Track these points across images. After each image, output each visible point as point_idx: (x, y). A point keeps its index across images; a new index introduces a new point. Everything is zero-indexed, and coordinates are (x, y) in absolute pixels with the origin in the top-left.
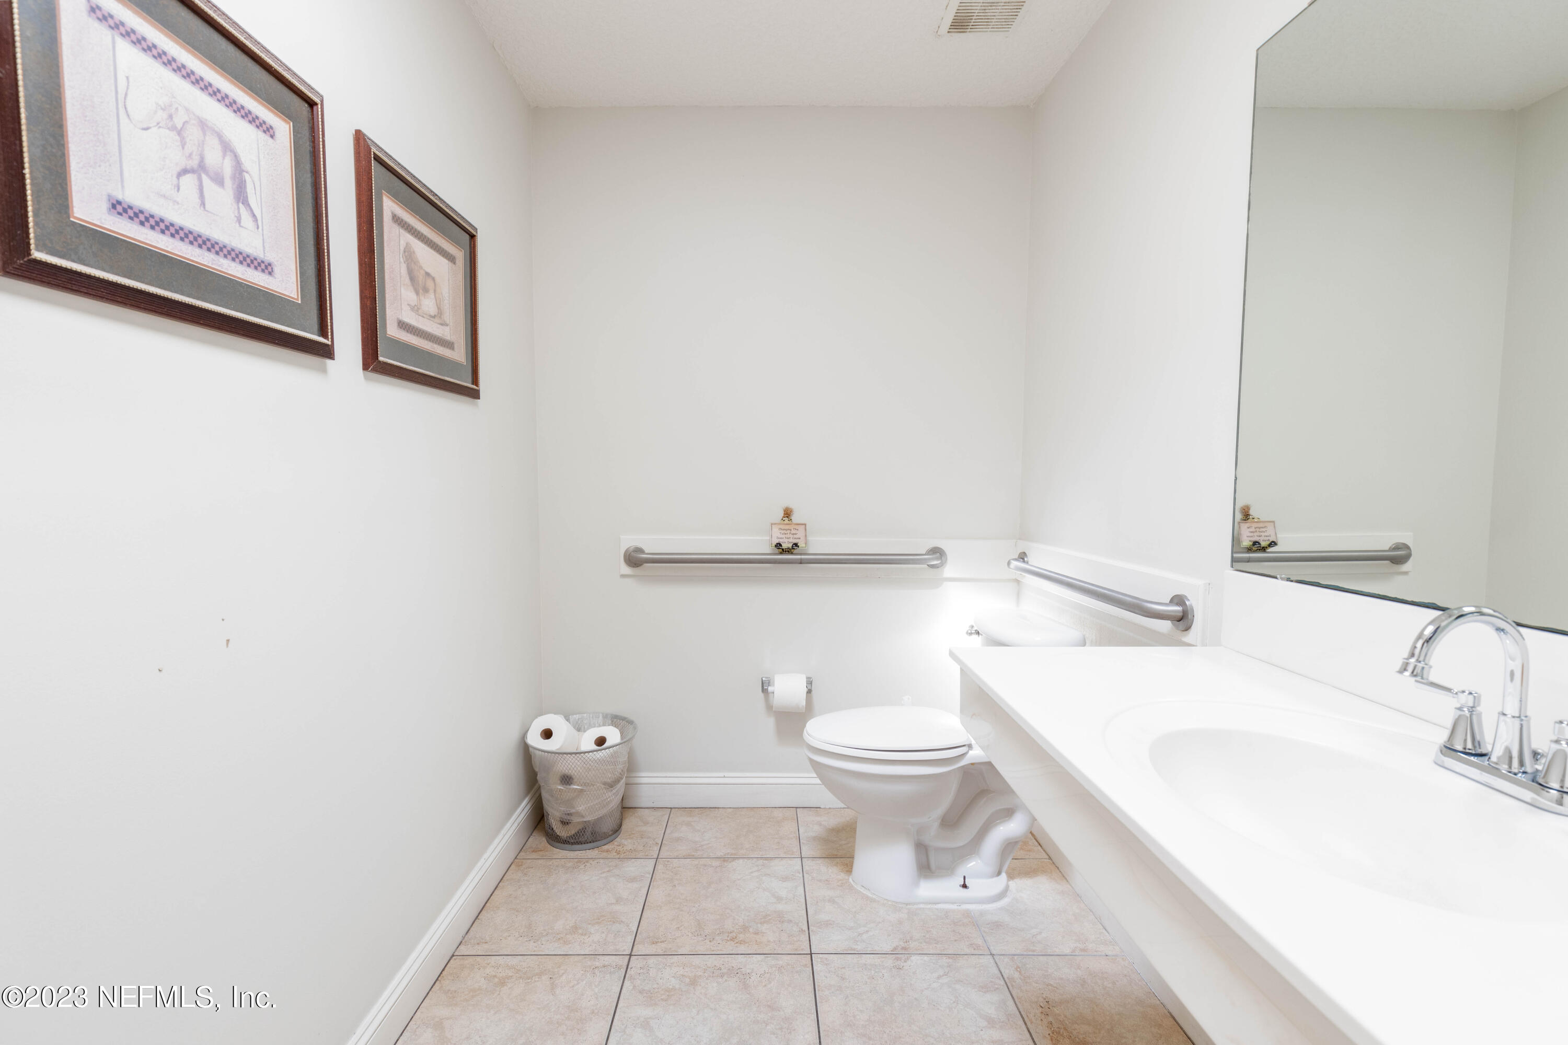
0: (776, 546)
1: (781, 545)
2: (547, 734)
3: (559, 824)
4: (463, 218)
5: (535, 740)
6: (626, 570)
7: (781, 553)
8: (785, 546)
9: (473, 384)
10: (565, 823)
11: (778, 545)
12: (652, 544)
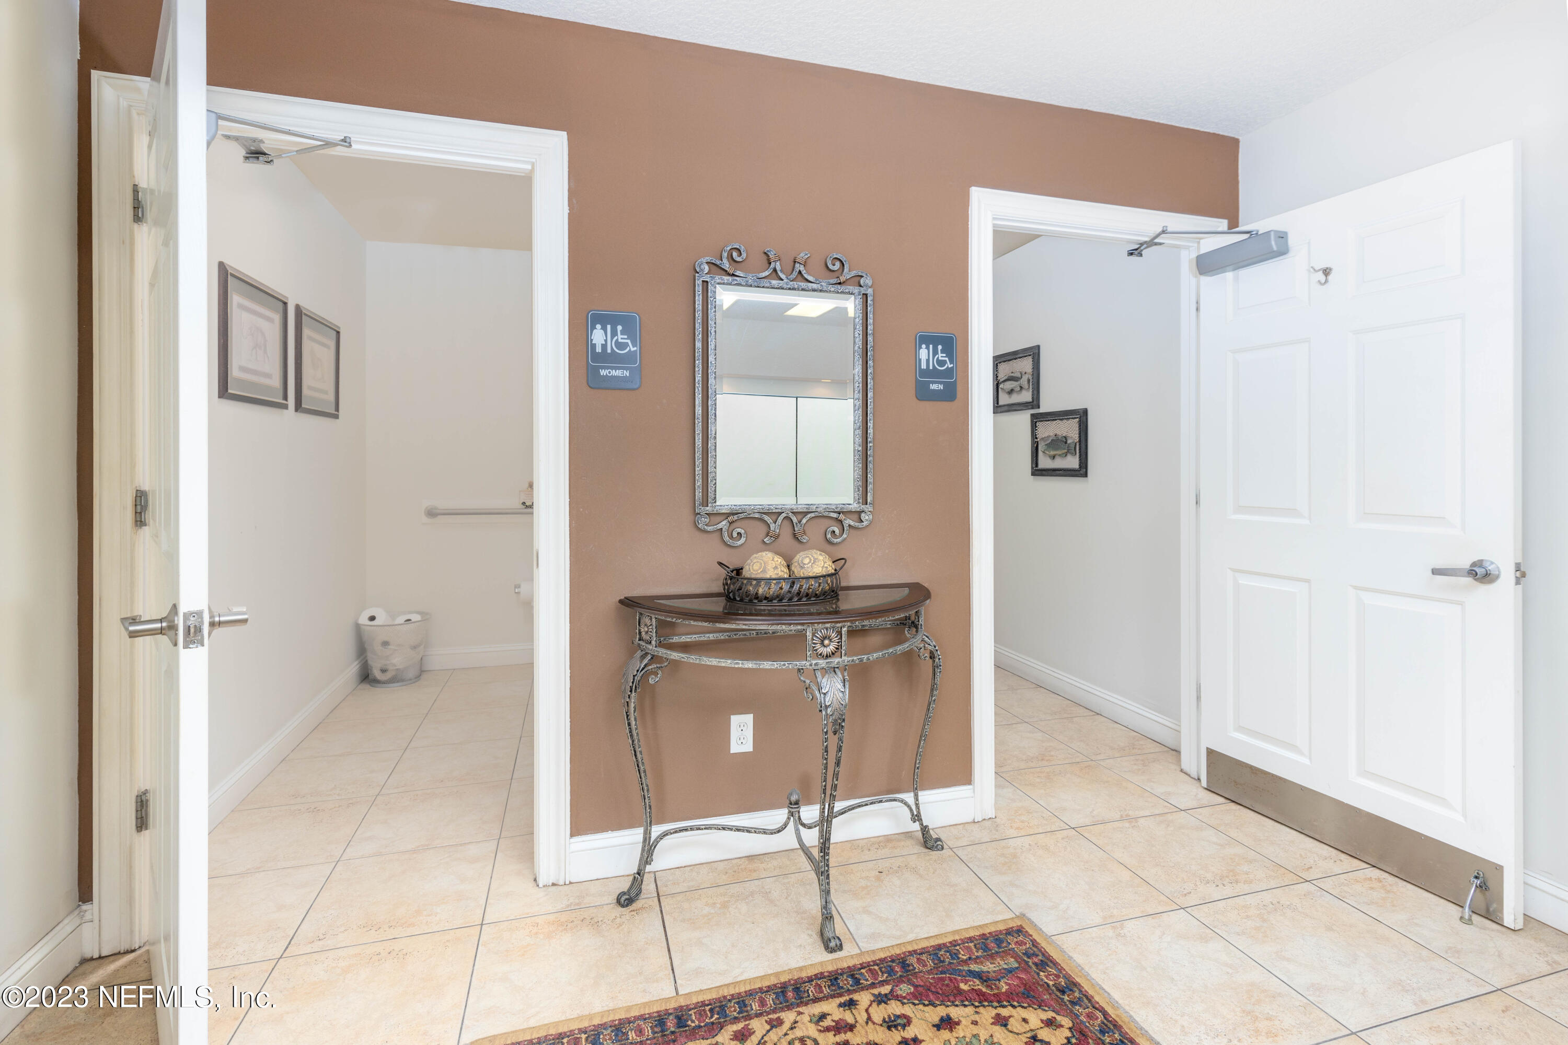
0: (522, 504)
1: (525, 503)
2: (372, 618)
3: (379, 672)
4: (331, 323)
5: (363, 620)
6: (425, 519)
7: (526, 508)
8: (527, 504)
9: (336, 411)
10: (384, 671)
11: (524, 503)
12: (442, 504)
